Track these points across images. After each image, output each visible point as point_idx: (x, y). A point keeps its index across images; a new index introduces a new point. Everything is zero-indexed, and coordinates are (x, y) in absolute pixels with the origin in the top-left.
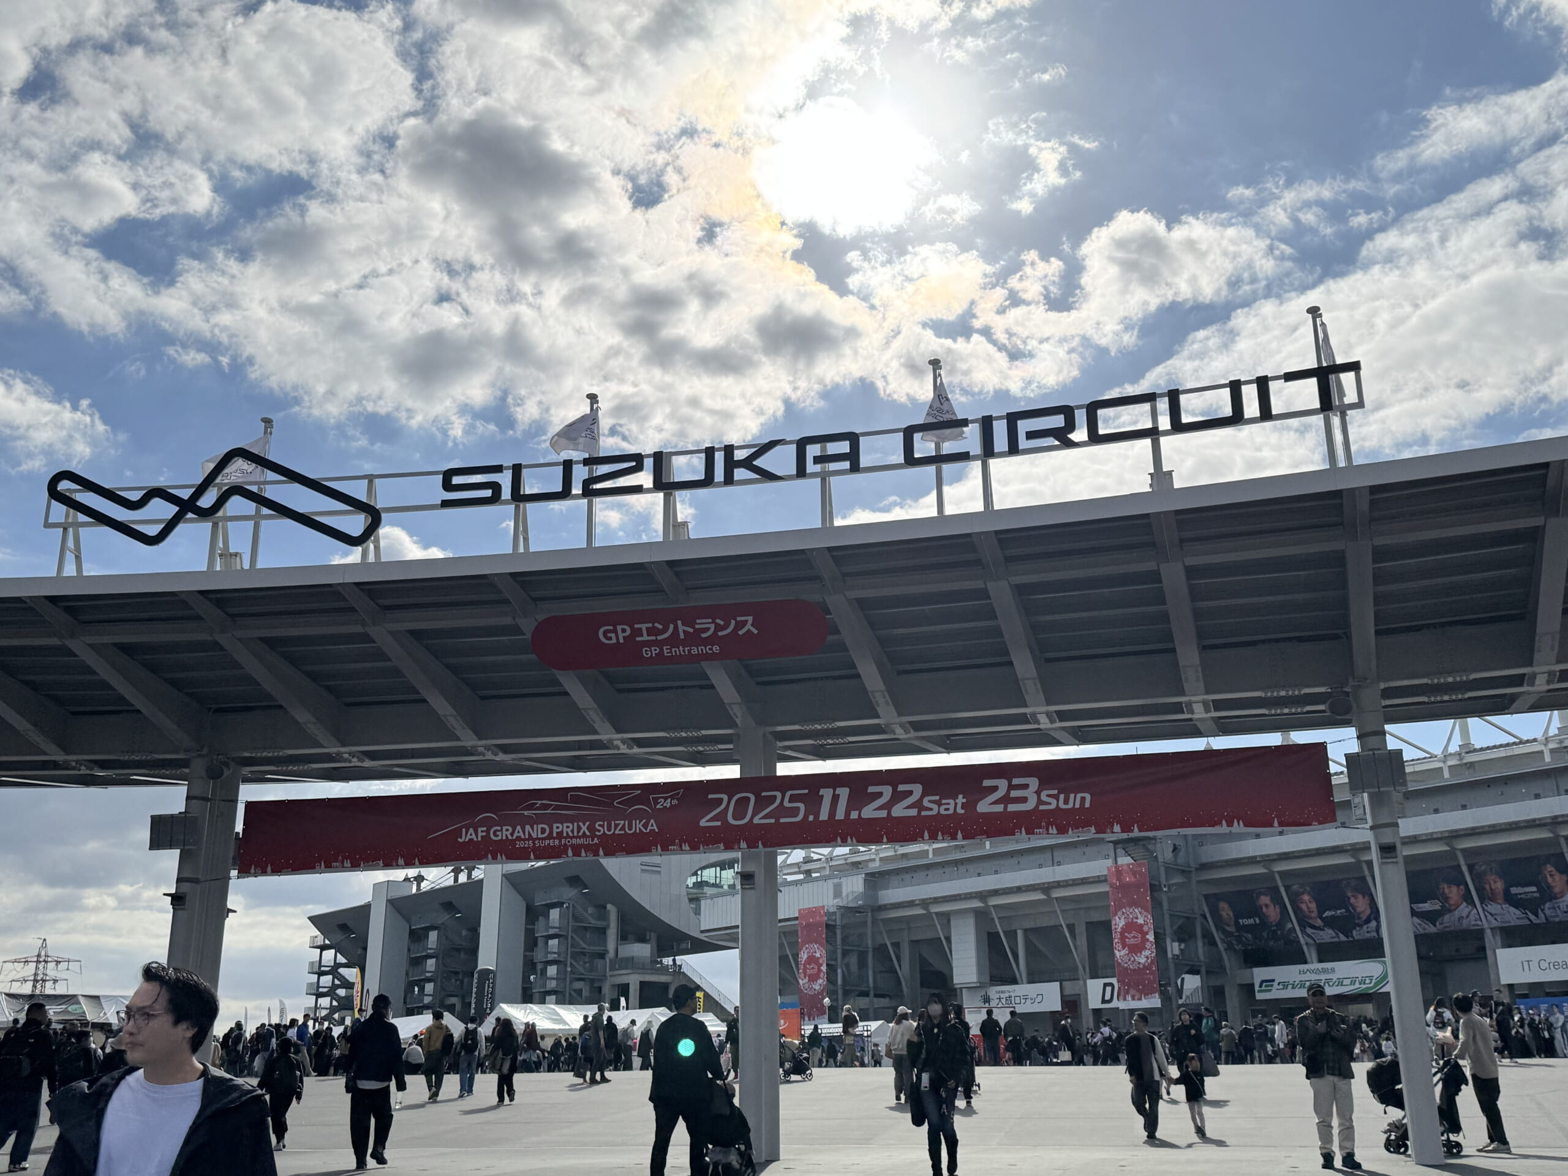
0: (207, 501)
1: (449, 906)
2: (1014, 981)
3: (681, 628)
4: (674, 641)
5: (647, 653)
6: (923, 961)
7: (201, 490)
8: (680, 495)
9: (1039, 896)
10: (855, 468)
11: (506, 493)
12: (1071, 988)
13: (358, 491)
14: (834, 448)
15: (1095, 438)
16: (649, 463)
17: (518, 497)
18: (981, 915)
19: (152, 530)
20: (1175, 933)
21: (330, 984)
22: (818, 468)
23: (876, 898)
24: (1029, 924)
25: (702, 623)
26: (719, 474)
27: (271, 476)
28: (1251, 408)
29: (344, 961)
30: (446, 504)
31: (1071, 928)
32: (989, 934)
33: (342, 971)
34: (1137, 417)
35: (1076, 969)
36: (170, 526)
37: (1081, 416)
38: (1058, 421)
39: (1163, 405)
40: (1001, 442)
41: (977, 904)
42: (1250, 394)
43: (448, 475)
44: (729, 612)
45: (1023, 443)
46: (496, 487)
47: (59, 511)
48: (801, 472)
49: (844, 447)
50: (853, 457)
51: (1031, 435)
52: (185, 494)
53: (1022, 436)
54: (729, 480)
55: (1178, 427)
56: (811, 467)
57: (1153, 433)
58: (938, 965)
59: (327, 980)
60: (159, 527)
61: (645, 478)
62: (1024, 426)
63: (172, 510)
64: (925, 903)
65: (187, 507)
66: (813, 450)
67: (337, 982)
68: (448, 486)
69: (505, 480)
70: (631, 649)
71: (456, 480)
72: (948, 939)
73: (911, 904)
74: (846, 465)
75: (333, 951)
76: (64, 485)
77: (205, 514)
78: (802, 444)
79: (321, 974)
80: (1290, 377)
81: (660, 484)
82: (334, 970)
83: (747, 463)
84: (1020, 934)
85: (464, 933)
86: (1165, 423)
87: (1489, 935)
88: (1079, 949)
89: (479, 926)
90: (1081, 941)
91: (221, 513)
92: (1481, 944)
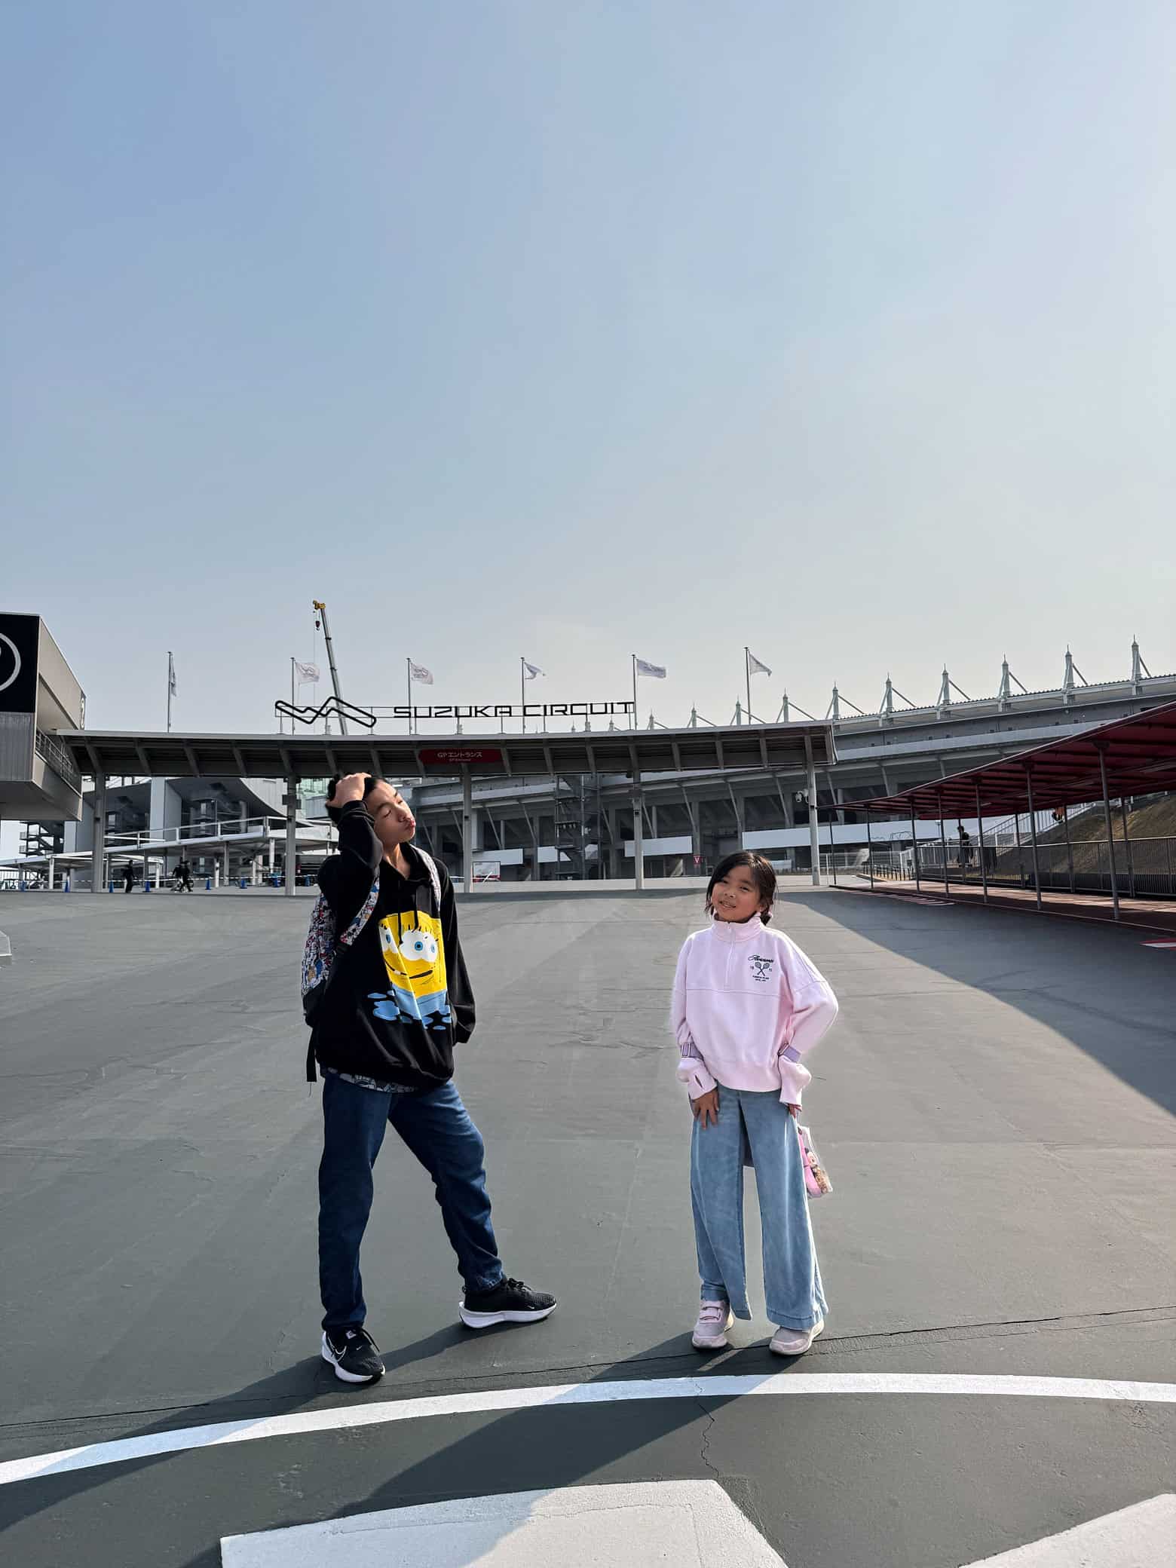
0: (324, 712)
1: (124, 799)
2: (497, 848)
3: (461, 755)
4: (459, 757)
5: (450, 760)
6: (444, 838)
7: (322, 708)
8: (461, 718)
9: (515, 803)
10: (510, 716)
11: (413, 715)
12: (529, 851)
13: (368, 711)
14: (504, 710)
15: (572, 714)
16: (453, 709)
17: (416, 717)
18: (481, 813)
19: (309, 720)
20: (586, 823)
21: (37, 847)
22: (500, 715)
23: (419, 802)
24: (507, 818)
25: (467, 753)
26: (473, 714)
27: (344, 706)
28: (609, 711)
29: (45, 832)
30: (395, 717)
31: (531, 820)
32: (485, 823)
33: (43, 838)
34: (582, 709)
35: (532, 842)
36: (314, 718)
37: (569, 707)
38: (563, 708)
39: (589, 706)
40: (549, 712)
41: (479, 806)
42: (609, 706)
43: (395, 708)
44: (474, 751)
45: (554, 713)
46: (410, 713)
47: (278, 711)
48: (496, 716)
49: (508, 710)
50: (510, 712)
51: (556, 711)
52: (318, 709)
53: (554, 711)
54: (476, 716)
55: (592, 713)
56: (498, 714)
57: (586, 714)
58: (452, 839)
59: (34, 845)
60: (312, 719)
61: (453, 713)
62: (555, 708)
63: (315, 714)
64: (449, 805)
65: (319, 713)
66: (499, 710)
67: (41, 846)
68: (395, 712)
69: (412, 710)
70: (446, 760)
71: (398, 710)
72: (461, 826)
73: (440, 806)
74: (508, 714)
75: (38, 826)
76: (280, 705)
77: (324, 716)
78: (496, 707)
79: (28, 840)
80: (618, 703)
81: (457, 716)
82: (38, 838)
83: (481, 712)
84: (502, 823)
85: (134, 816)
86: (589, 712)
87: (740, 825)
88: (535, 831)
89: (149, 812)
90: (537, 825)
91: (329, 715)
92: (735, 829)
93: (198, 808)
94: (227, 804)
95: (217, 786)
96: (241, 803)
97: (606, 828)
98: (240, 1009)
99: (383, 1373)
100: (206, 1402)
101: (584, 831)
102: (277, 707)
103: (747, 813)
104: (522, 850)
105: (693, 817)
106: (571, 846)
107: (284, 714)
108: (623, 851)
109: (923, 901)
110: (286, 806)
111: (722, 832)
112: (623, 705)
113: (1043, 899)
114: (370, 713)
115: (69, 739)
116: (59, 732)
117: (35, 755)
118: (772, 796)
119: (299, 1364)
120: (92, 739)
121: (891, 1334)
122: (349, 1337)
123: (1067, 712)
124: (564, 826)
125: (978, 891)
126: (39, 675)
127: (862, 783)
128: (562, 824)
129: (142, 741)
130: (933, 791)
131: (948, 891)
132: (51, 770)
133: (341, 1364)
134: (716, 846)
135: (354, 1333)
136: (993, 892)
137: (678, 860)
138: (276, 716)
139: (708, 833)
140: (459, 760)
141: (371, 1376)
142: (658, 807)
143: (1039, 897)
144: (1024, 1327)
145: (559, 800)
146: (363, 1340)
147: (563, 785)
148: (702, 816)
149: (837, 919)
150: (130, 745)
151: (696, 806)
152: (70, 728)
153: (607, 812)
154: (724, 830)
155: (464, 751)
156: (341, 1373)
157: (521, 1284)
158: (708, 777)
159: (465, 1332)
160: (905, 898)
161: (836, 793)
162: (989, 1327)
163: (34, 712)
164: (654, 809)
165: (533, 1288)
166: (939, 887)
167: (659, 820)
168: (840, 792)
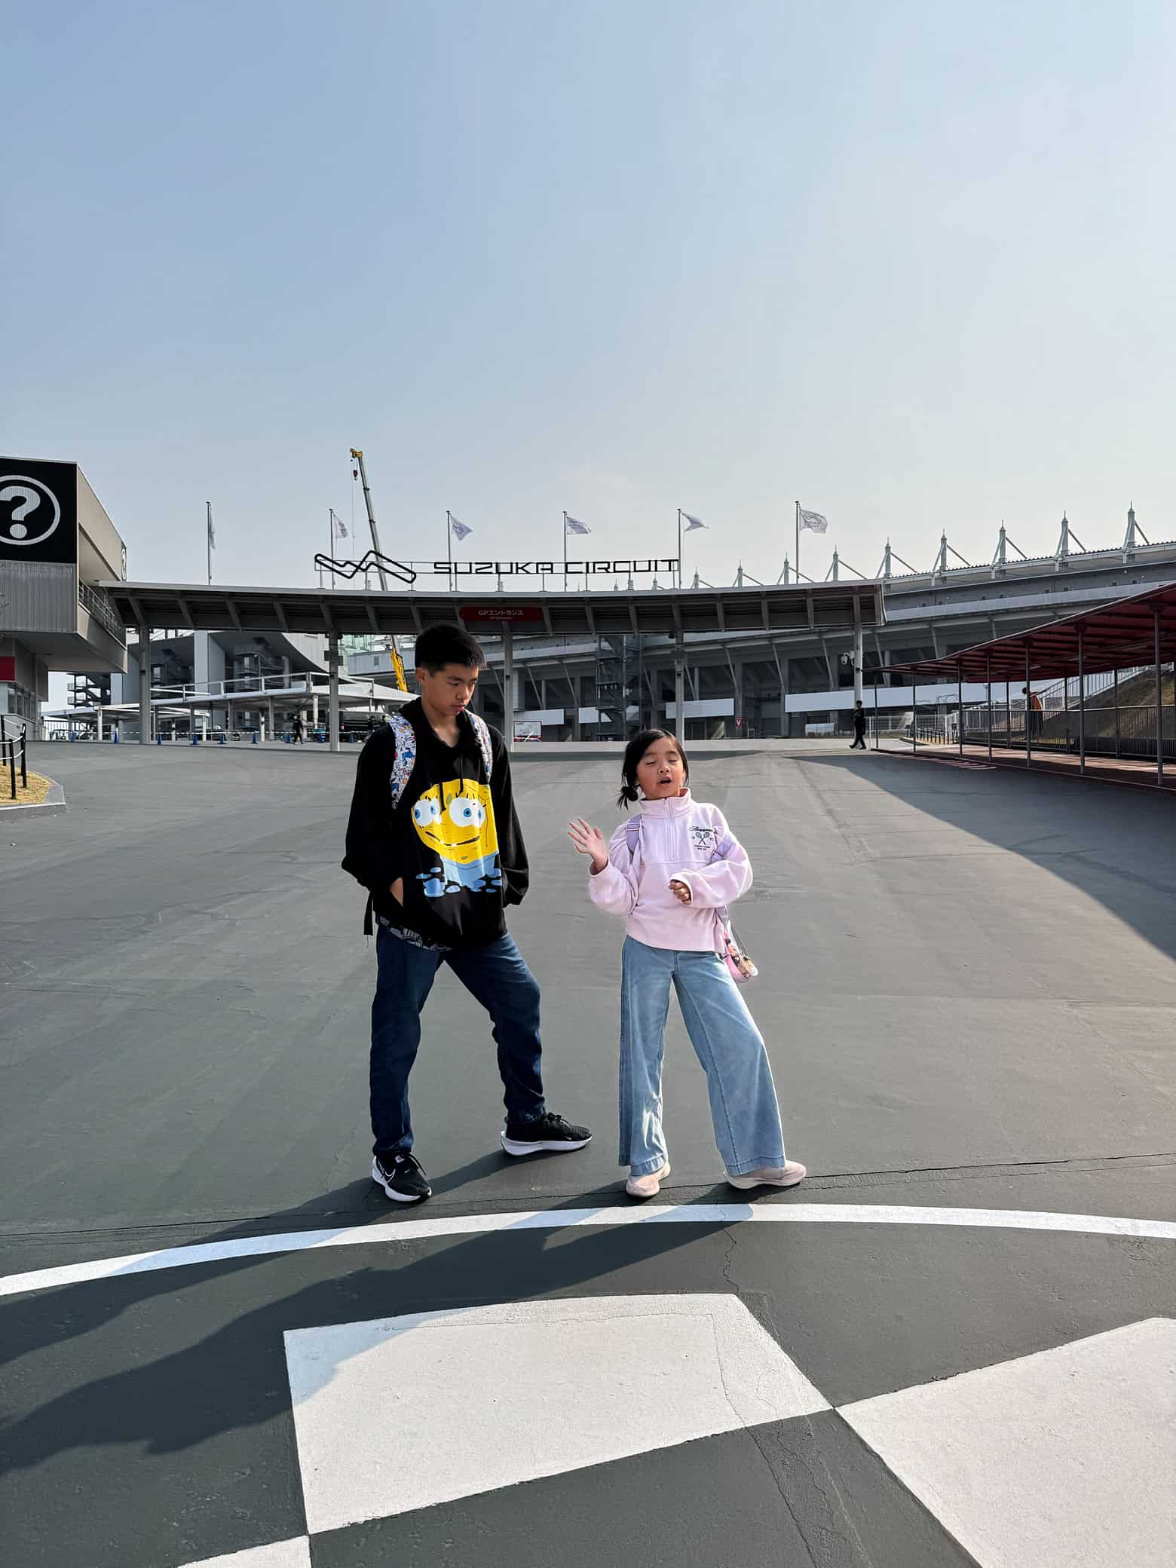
0: (364, 566)
1: (168, 652)
2: (538, 708)
3: (502, 613)
4: (499, 615)
5: (491, 619)
6: (486, 697)
7: (362, 562)
8: (501, 575)
9: (556, 663)
10: (552, 573)
11: (453, 571)
12: (570, 712)
13: (408, 566)
14: (546, 566)
15: (615, 571)
16: (494, 565)
17: (456, 573)
18: (522, 673)
19: (349, 574)
20: (627, 684)
21: (85, 699)
22: (542, 572)
24: (550, 677)
25: (508, 611)
26: (514, 571)
27: (384, 560)
28: (653, 568)
29: (92, 684)
30: (436, 573)
31: (572, 680)
32: (526, 683)
33: (90, 689)
34: (625, 567)
35: (573, 702)
36: (354, 573)
37: (612, 565)
38: (606, 565)
39: (632, 564)
40: (591, 569)
41: (521, 666)
42: (653, 564)
43: (435, 564)
44: (515, 609)
45: (597, 571)
46: (450, 568)
47: (317, 564)
48: (537, 572)
49: (549, 566)
50: (552, 569)
51: (599, 568)
52: (357, 564)
53: (596, 569)
54: (517, 573)
55: (635, 571)
56: (540, 571)
57: (629, 572)
58: (494, 699)
59: (82, 696)
60: (351, 573)
61: (493, 570)
62: (597, 566)
63: (355, 568)
65: (358, 567)
66: (540, 566)
67: (89, 697)
68: (435, 567)
69: (453, 566)
70: (487, 618)
71: (438, 566)
72: (502, 685)
74: (550, 571)
75: (84, 677)
76: (319, 558)
77: (363, 570)
78: (538, 564)
79: (76, 691)
80: (663, 561)
81: (498, 572)
82: (85, 689)
83: (522, 568)
84: (543, 683)
85: (179, 669)
86: (632, 570)
87: (783, 687)
88: (576, 691)
89: (193, 665)
90: (578, 687)
91: (368, 570)
92: (777, 692)
93: (241, 662)
94: (270, 659)
95: (259, 640)
96: (284, 658)
97: (648, 690)
98: (288, 860)
99: (430, 1193)
100: (267, 1214)
101: (626, 692)
102: (316, 561)
103: (791, 674)
104: (563, 710)
105: (736, 679)
106: (612, 707)
107: (323, 568)
108: (664, 713)
109: (966, 765)
110: (328, 662)
111: (764, 694)
112: (668, 563)
113: (1087, 764)
114: (410, 569)
115: (111, 590)
116: (102, 584)
117: (78, 606)
118: (818, 658)
119: (351, 1184)
120: (135, 591)
121: (907, 1172)
122: (398, 1161)
123: (1126, 572)
124: (606, 687)
125: (1022, 755)
126: (80, 524)
127: (912, 645)
128: (603, 685)
129: (185, 593)
130: (982, 653)
131: (990, 754)
132: (96, 622)
133: (391, 1185)
134: (758, 708)
135: (403, 1158)
136: (1036, 756)
137: (719, 722)
138: (316, 570)
139: (752, 695)
140: (499, 618)
141: (419, 1196)
142: (700, 669)
143: (1083, 762)
144: (1034, 1169)
145: (601, 660)
146: (411, 1165)
147: (605, 645)
148: (745, 679)
149: (877, 784)
150: (171, 598)
151: (739, 669)
152: (111, 580)
153: (649, 673)
154: (768, 692)
155: (505, 609)
156: (391, 1193)
157: (559, 1117)
158: (753, 638)
159: (506, 1159)
160: (947, 762)
161: (883, 653)
162: (1001, 1167)
163: (76, 562)
164: (696, 671)
165: (570, 1120)
166: (982, 751)
167: (702, 682)
168: (887, 654)
